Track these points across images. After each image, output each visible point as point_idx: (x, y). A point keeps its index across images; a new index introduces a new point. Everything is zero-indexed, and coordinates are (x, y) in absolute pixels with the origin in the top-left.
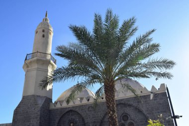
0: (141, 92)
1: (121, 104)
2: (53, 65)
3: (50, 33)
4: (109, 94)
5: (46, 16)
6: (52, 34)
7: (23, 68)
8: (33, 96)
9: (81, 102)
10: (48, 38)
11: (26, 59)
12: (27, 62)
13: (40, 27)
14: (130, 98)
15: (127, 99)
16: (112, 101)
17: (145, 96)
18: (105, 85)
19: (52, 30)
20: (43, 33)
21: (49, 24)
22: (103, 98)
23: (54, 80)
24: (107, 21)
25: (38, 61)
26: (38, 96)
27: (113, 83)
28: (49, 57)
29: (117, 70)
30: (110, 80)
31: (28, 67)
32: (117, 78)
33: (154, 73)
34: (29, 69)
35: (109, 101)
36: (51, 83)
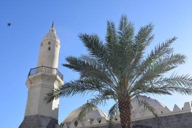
0: (162, 112)
1: (138, 126)
2: (59, 81)
3: (57, 46)
4: (124, 111)
5: (53, 27)
6: (59, 46)
7: (26, 84)
8: (37, 116)
9: (91, 124)
10: (54, 50)
11: (29, 74)
12: (31, 77)
13: (46, 38)
14: (149, 119)
15: (145, 120)
16: (127, 120)
17: (166, 117)
18: (120, 102)
19: (59, 42)
20: (49, 46)
21: (56, 36)
22: (116, 120)
23: (61, 94)
24: (121, 29)
25: (43, 76)
26: (41, 116)
27: (128, 99)
28: (55, 72)
29: (133, 84)
30: (125, 96)
31: (31, 83)
32: (132, 93)
33: (176, 89)
34: (32, 85)
35: (124, 120)
36: (58, 97)
